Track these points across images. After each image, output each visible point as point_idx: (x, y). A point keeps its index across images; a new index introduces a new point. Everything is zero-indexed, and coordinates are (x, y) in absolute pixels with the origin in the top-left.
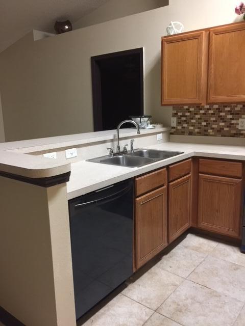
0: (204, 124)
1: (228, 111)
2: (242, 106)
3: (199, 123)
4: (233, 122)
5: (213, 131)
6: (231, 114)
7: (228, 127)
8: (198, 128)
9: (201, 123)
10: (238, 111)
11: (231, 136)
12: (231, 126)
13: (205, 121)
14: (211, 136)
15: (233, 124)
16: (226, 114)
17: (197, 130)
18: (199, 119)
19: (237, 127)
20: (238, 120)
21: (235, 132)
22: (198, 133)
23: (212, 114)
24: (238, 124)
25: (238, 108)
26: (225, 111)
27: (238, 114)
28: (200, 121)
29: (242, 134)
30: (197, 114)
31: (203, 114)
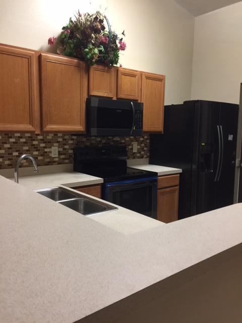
0: (17, 154)
1: (41, 140)
2: (52, 135)
3: (9, 154)
4: (46, 150)
5: (27, 162)
6: (44, 143)
7: (42, 155)
8: (9, 159)
9: (12, 154)
10: (50, 139)
11: (46, 165)
12: (44, 154)
13: (17, 151)
14: (26, 166)
15: (46, 152)
16: (39, 143)
17: (7, 162)
18: (9, 148)
19: (50, 155)
20: (51, 148)
21: (48, 160)
22: (9, 165)
23: (24, 143)
24: (51, 152)
25: (50, 137)
26: (37, 140)
27: (50, 142)
28: (10, 151)
29: (55, 162)
30: (6, 143)
31: (14, 143)
